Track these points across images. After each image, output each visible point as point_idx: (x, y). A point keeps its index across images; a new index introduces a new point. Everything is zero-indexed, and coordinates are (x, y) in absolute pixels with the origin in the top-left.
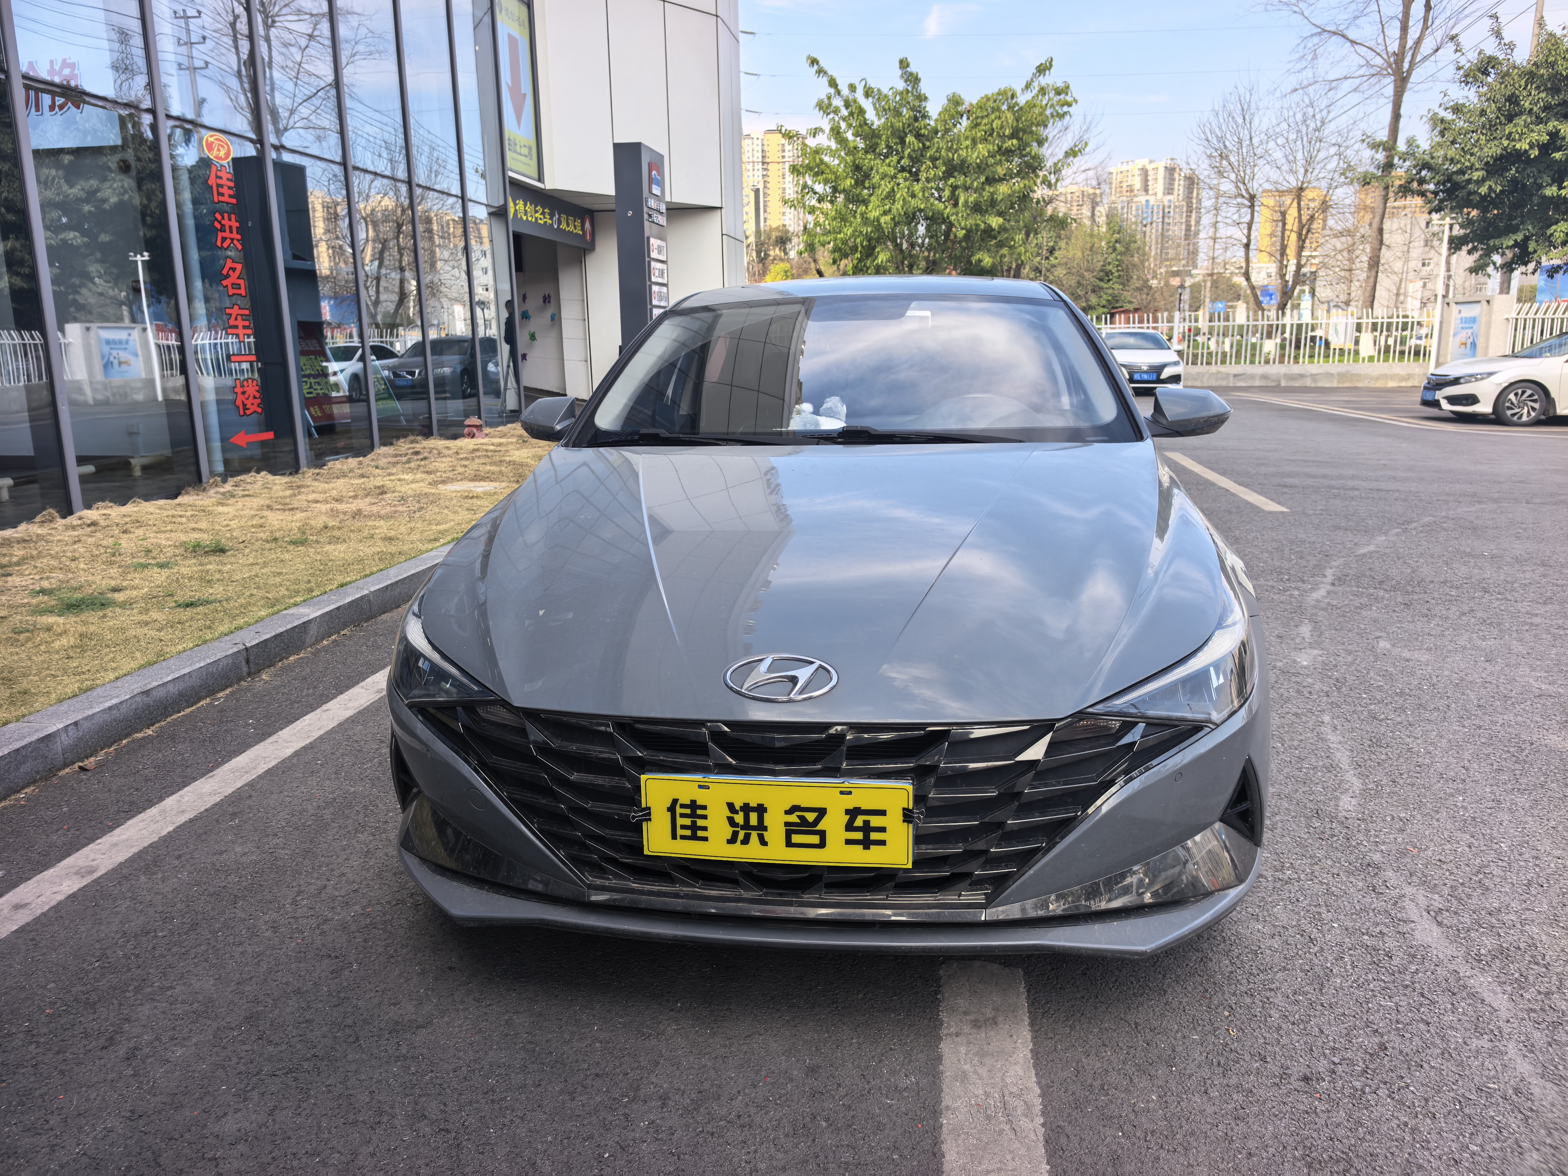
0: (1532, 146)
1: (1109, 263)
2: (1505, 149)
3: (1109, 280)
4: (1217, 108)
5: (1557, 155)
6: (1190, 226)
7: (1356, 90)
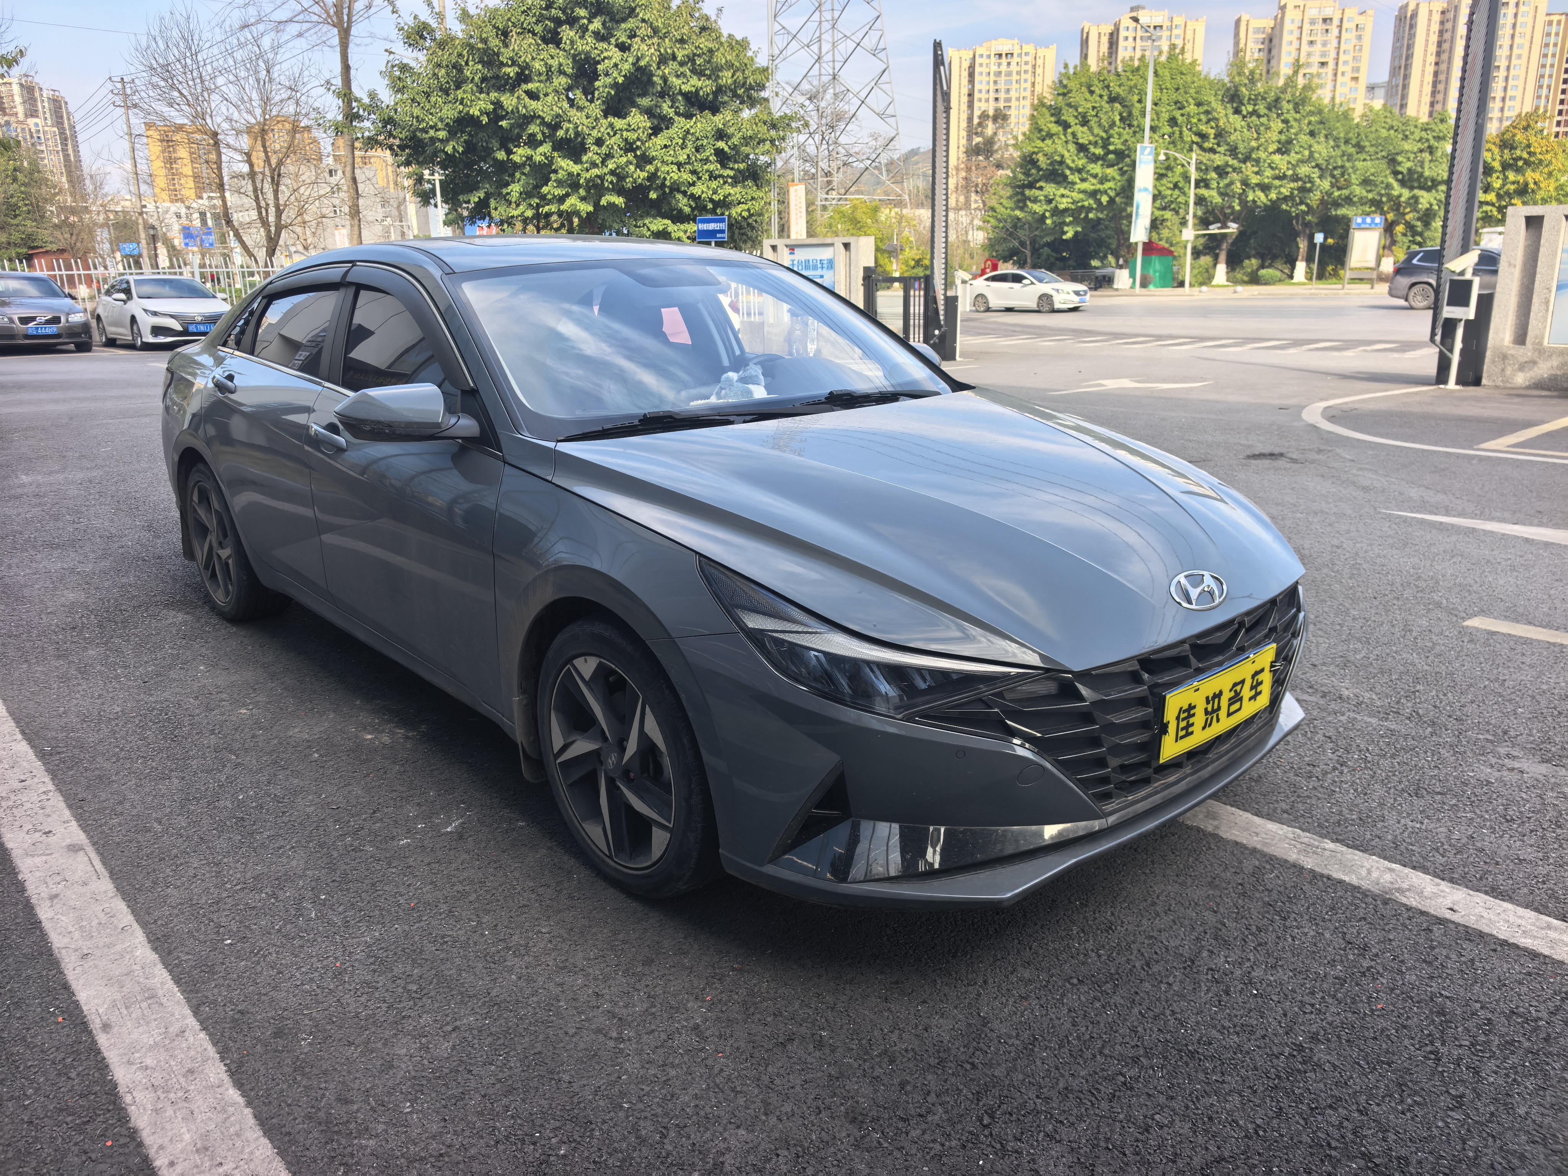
0: (482, 113)
1: (12, 196)
2: (460, 112)
3: (16, 216)
4: (153, 33)
5: (504, 123)
6: (68, 155)
7: (300, 35)
